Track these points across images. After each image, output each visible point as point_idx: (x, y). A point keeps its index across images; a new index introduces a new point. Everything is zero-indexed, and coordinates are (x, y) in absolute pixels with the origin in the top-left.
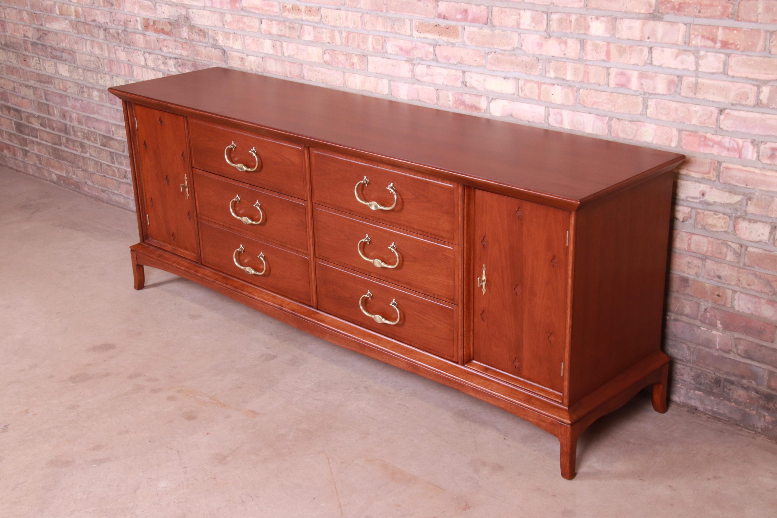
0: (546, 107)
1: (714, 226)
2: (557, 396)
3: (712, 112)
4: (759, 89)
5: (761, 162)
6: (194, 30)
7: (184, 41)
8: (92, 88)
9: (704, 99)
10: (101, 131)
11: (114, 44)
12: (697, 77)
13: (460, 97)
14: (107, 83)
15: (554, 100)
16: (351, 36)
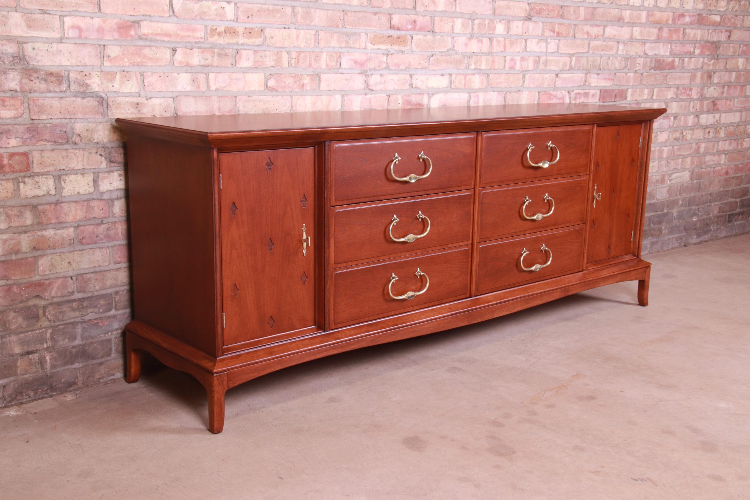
0: (468, 93)
3: (553, 77)
9: (549, 70)
12: (546, 56)
13: (408, 98)
15: (474, 86)
16: (302, 56)
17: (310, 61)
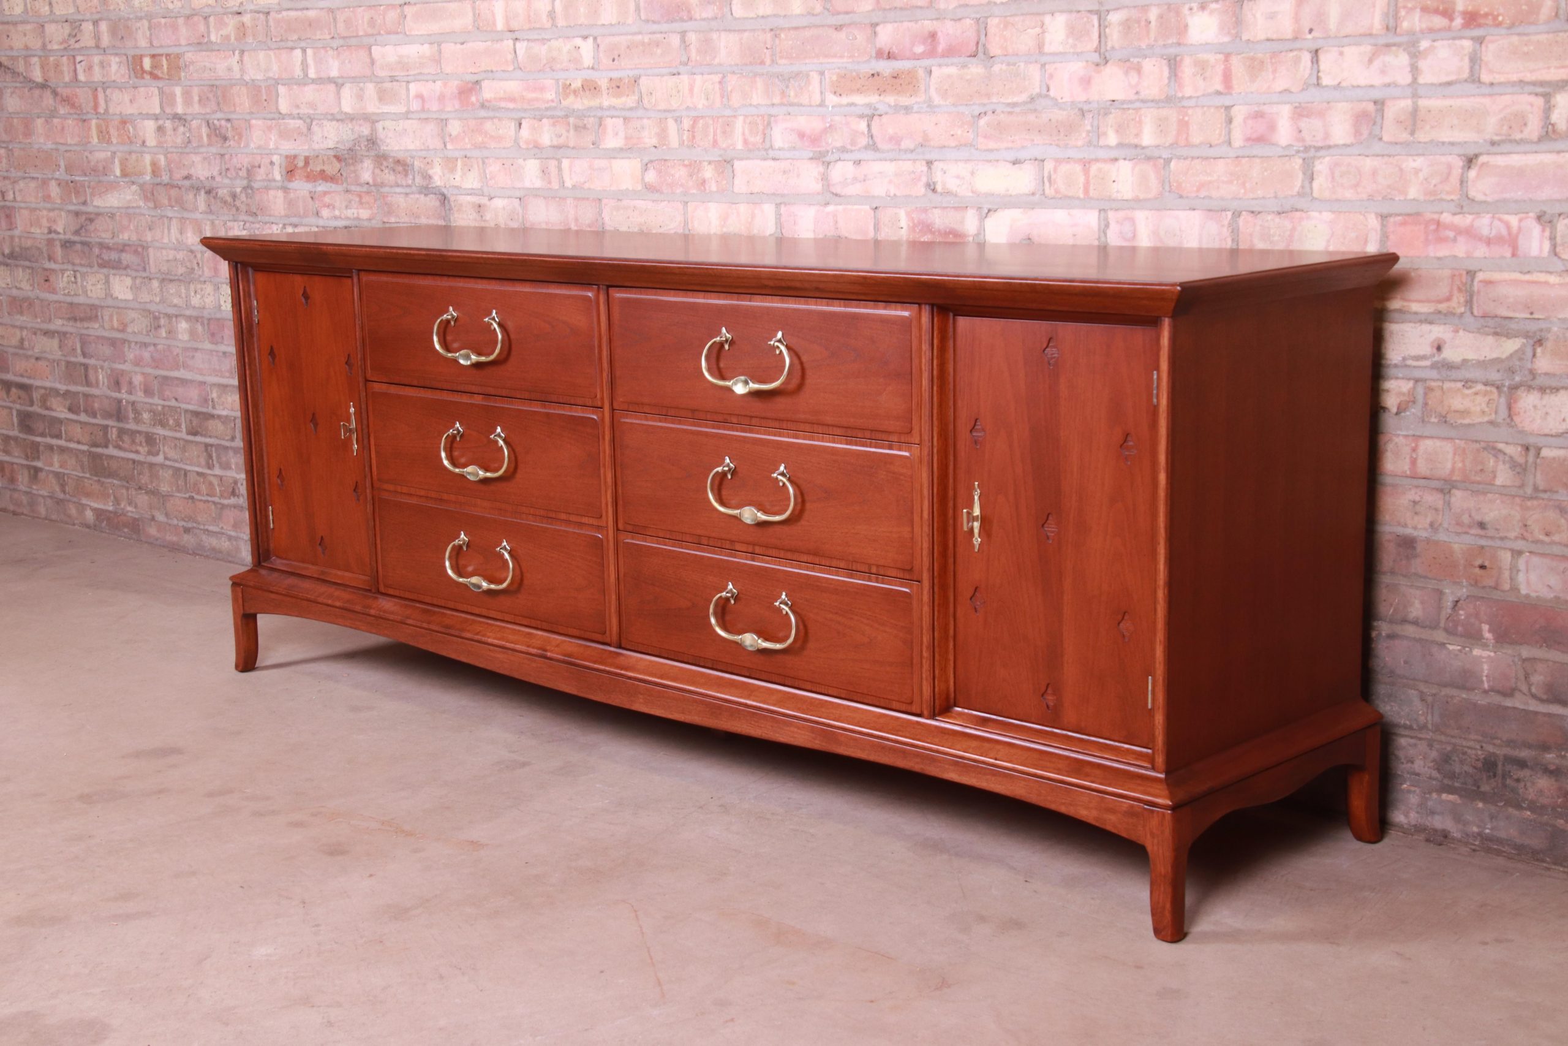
0: (1100, 211)
1: (1465, 413)
2: (1140, 756)
3: (1450, 167)
4: (1548, 101)
5: (1559, 258)
6: (385, 164)
7: (365, 189)
8: (177, 316)
9: (1432, 141)
10: (189, 403)
11: (226, 218)
12: (1415, 96)
13: (923, 216)
14: (206, 300)
15: (1118, 192)
16: (700, 125)
17: (715, 134)
